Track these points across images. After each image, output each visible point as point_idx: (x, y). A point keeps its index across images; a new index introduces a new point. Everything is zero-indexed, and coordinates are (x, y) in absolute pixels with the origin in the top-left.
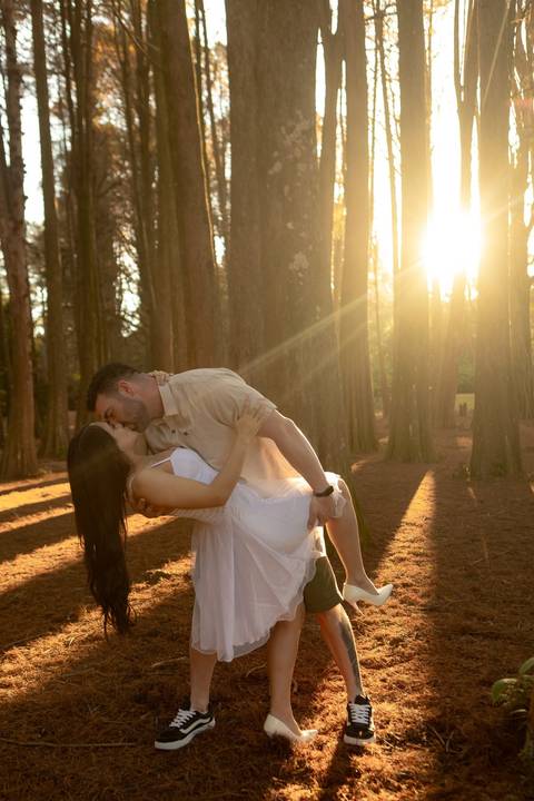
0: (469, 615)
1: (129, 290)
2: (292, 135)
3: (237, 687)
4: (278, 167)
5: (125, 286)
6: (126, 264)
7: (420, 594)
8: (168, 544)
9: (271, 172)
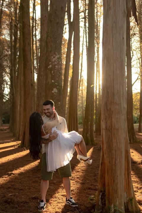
0: (92, 185)
1: (7, 87)
2: (55, 59)
3: (30, 200)
4: (50, 66)
5: (5, 86)
6: (6, 79)
7: (81, 180)
8: (14, 166)
9: (49, 67)
